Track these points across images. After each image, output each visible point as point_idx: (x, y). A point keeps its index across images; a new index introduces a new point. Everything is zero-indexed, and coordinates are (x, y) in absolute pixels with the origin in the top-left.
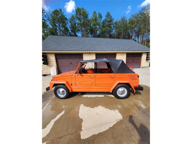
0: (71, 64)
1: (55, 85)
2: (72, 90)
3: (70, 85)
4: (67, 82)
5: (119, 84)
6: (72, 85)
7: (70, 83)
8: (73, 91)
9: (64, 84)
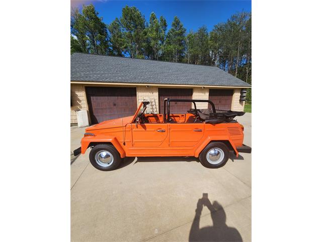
0: (115, 105)
1: (92, 144)
2: (125, 153)
3: (122, 144)
4: (115, 139)
5: (212, 141)
6: (124, 144)
7: (121, 141)
8: (127, 156)
9: (109, 143)
